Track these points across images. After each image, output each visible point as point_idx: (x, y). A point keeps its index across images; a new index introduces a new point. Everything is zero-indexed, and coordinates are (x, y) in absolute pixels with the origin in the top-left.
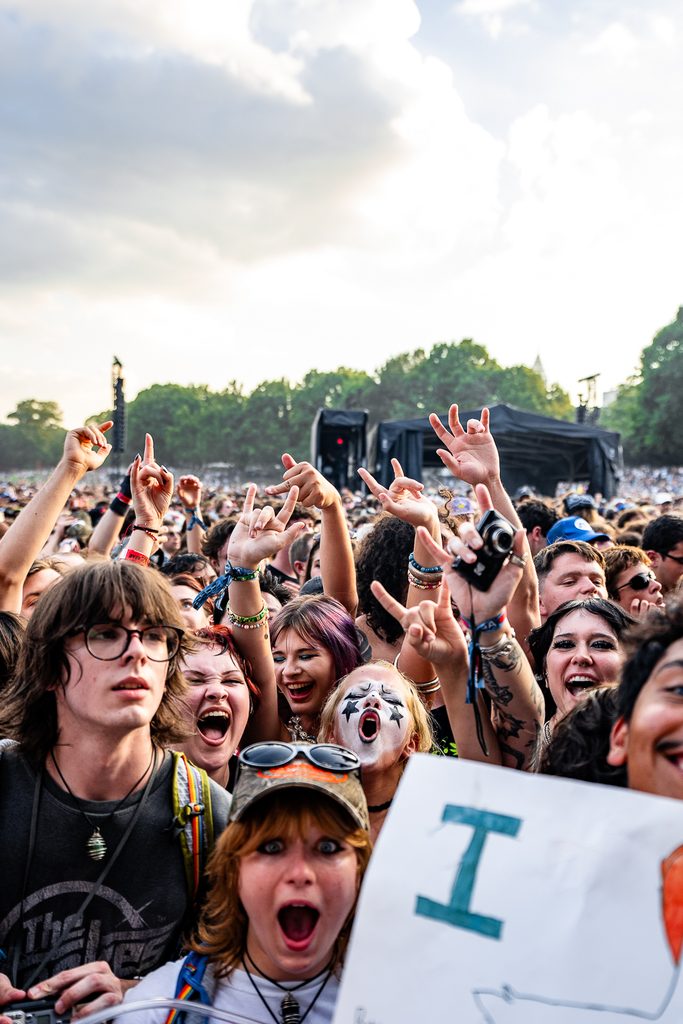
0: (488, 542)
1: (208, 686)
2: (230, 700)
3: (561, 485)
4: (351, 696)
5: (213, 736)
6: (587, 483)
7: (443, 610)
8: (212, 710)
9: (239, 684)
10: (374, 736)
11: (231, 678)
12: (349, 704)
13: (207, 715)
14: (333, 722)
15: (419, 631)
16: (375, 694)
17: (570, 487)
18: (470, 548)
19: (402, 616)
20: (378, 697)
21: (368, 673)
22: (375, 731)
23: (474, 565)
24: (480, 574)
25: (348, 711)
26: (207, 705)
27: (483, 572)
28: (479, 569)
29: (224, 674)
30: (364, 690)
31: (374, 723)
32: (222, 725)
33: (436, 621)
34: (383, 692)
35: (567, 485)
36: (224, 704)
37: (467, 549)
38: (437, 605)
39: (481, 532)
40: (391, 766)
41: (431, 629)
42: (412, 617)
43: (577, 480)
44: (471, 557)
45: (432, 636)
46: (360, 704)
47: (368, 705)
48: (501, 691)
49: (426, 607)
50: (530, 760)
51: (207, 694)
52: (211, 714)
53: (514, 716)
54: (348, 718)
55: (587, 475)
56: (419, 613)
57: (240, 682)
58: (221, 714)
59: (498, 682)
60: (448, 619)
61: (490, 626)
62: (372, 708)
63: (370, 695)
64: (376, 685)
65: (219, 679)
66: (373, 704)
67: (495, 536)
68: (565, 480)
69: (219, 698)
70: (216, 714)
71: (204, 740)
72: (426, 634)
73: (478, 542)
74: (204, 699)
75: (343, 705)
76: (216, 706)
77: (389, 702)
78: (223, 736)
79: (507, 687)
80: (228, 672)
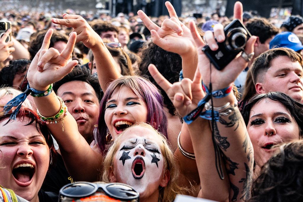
0: (229, 39)
1: (19, 147)
2: (35, 156)
3: (273, 10)
4: (124, 148)
5: (23, 180)
6: (291, 9)
7: (196, 84)
8: (22, 163)
9: (41, 145)
10: (142, 173)
11: (36, 140)
12: (124, 153)
13: (18, 166)
14: (113, 166)
15: (182, 97)
16: (140, 146)
17: (280, 11)
18: (216, 40)
19: (168, 88)
20: (143, 147)
21: (135, 132)
22: (142, 171)
23: (216, 52)
24: (218, 58)
25: (124, 158)
26: (19, 160)
27: (221, 58)
28: (220, 55)
29: (30, 138)
30: (133, 143)
31: (141, 165)
32: (30, 172)
33: (192, 91)
34: (146, 144)
35: (277, 10)
36: (30, 159)
37: (214, 40)
38: (192, 82)
39: (226, 32)
40: (153, 194)
41: (190, 97)
42: (176, 89)
43: (284, 7)
44: (214, 47)
45: (190, 101)
46: (131, 152)
47: (136, 153)
48: (222, 140)
49: (186, 82)
50: (242, 192)
51: (18, 152)
52: (21, 166)
53: (231, 159)
54: (124, 163)
55: (290, 4)
56: (182, 86)
57: (42, 143)
58: (28, 165)
59: (220, 133)
60: (199, 91)
61: (219, 94)
62: (139, 156)
63: (137, 147)
64: (141, 139)
65: (27, 141)
66: (140, 153)
67: (234, 37)
68: (276, 7)
69: (26, 154)
70: (24, 165)
71: (17, 183)
72: (186, 100)
73: (222, 38)
74: (16, 155)
75: (120, 154)
76: (25, 160)
77: (150, 150)
78: (30, 179)
79: (226, 138)
80: (33, 137)
